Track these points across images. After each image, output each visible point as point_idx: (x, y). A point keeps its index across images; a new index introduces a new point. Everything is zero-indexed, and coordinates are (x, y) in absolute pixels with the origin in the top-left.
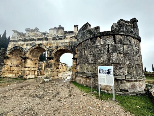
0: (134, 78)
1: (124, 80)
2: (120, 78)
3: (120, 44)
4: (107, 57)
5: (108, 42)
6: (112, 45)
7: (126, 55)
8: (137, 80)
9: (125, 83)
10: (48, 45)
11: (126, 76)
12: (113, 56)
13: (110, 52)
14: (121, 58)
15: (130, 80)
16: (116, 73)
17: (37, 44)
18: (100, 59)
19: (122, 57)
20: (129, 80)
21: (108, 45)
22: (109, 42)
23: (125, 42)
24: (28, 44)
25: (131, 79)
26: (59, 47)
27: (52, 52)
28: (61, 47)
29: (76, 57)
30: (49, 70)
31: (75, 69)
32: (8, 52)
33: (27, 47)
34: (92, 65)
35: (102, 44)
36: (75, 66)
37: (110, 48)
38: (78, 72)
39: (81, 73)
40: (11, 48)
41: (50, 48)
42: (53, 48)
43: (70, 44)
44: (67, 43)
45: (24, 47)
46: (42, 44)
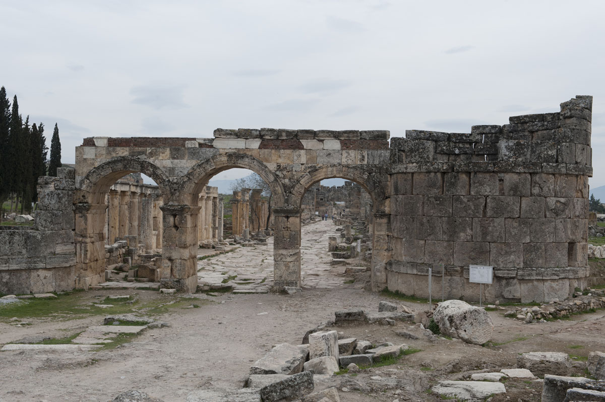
0: (537, 274)
1: (513, 278)
2: (505, 275)
3: (514, 195)
4: (481, 227)
5: (486, 190)
6: (494, 198)
7: (525, 223)
8: (544, 278)
9: (515, 284)
11: (518, 269)
12: (496, 224)
13: (488, 215)
14: (511, 230)
15: (527, 278)
16: (497, 264)
17: (222, 152)
18: (464, 231)
19: (515, 228)
20: (523, 279)
21: (486, 197)
22: (488, 191)
23: (524, 192)
24: (178, 150)
25: (529, 275)
26: (321, 168)
27: (293, 187)
28: (330, 169)
29: (386, 209)
30: (289, 254)
31: (385, 250)
32: (82, 182)
33: (176, 161)
34: (445, 244)
35: (472, 193)
36: (384, 242)
37: (489, 205)
38: (398, 263)
39: (413, 265)
40: (97, 165)
41: (282, 174)
42: (294, 171)
43: (363, 160)
44: (353, 155)
45: (163, 162)
46: (246, 153)
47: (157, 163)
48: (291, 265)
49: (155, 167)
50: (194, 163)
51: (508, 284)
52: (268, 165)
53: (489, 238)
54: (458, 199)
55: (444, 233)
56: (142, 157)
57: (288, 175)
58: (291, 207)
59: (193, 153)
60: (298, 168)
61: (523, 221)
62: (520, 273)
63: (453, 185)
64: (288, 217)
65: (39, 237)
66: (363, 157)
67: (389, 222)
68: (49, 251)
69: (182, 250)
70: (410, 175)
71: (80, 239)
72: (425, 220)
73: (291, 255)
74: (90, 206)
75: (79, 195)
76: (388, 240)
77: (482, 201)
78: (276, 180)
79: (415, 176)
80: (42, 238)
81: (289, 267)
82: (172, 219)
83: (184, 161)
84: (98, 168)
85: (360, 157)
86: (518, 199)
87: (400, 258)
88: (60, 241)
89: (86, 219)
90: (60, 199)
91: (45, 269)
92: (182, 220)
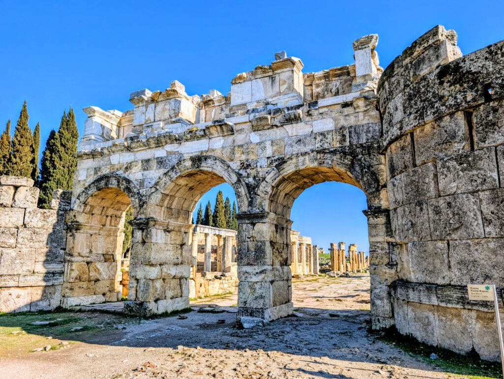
10: (237, 155)
17: (187, 156)
24: (148, 161)
26: (290, 159)
28: (301, 158)
29: (382, 203)
30: (254, 272)
31: (386, 265)
32: (75, 202)
33: (146, 172)
34: (492, 245)
36: (384, 252)
39: (430, 287)
40: (86, 185)
41: (246, 172)
42: (259, 167)
43: (344, 140)
44: (329, 136)
45: (135, 174)
46: (209, 154)
47: (131, 177)
49: (128, 181)
50: (161, 172)
56: (120, 172)
57: (253, 172)
59: (161, 162)
60: (264, 162)
63: (493, 126)
64: (254, 224)
66: (344, 136)
67: (388, 222)
68: (25, 268)
69: (147, 268)
71: (68, 258)
72: (442, 203)
73: (257, 273)
74: (80, 225)
76: (389, 249)
78: (239, 181)
81: (255, 289)
82: (140, 234)
83: (152, 172)
84: (86, 188)
85: (339, 138)
87: (407, 277)
89: (74, 238)
90: (46, 217)
91: (18, 287)
92: (147, 233)
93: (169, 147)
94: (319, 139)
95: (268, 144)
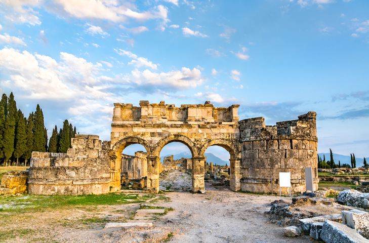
1: (298, 183)
2: (295, 182)
3: (296, 149)
4: (284, 162)
6: (289, 150)
9: (299, 186)
10: (193, 136)
11: (299, 179)
12: (290, 161)
13: (287, 157)
15: (303, 183)
16: (292, 178)
17: (172, 134)
18: (277, 164)
19: (297, 162)
20: (301, 184)
21: (286, 149)
22: (286, 147)
23: (300, 147)
24: (153, 133)
26: (213, 140)
27: (201, 148)
28: (216, 140)
30: (200, 176)
31: (240, 174)
32: (113, 147)
33: (153, 138)
34: (269, 170)
35: (280, 148)
36: (239, 170)
37: (287, 153)
38: (247, 179)
39: (255, 179)
40: (120, 139)
41: (197, 143)
43: (230, 137)
44: (225, 135)
45: (147, 138)
46: (182, 134)
47: (145, 139)
48: (201, 181)
49: (144, 140)
50: (160, 138)
51: (296, 186)
52: (191, 139)
53: (287, 167)
54: (274, 151)
55: (269, 165)
56: (139, 136)
57: (200, 143)
58: (201, 157)
59: (160, 134)
60: (203, 140)
61: (300, 160)
62: (300, 181)
63: (272, 145)
64: (199, 161)
65: (96, 170)
66: (230, 135)
67: (241, 162)
68: (100, 176)
69: (155, 175)
70: (252, 142)
71: (112, 171)
72: (259, 160)
74: (117, 157)
75: (112, 152)
76: (241, 169)
77: (284, 151)
78: (194, 145)
79: (254, 142)
80: (97, 170)
82: (151, 162)
83: (156, 138)
84: (120, 141)
85: (228, 136)
86: (298, 151)
87: (247, 177)
88: (104, 172)
89: (115, 163)
90: (105, 154)
91: (99, 184)
92: (155, 162)
93: (163, 129)
94: (222, 135)
95: (205, 134)
